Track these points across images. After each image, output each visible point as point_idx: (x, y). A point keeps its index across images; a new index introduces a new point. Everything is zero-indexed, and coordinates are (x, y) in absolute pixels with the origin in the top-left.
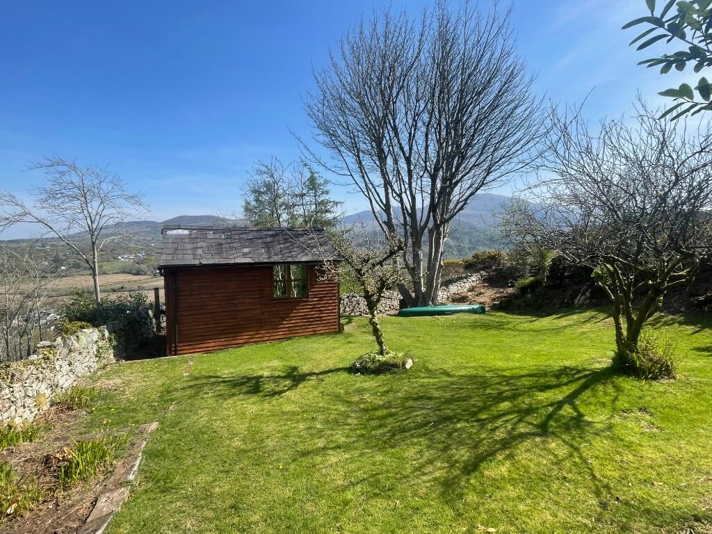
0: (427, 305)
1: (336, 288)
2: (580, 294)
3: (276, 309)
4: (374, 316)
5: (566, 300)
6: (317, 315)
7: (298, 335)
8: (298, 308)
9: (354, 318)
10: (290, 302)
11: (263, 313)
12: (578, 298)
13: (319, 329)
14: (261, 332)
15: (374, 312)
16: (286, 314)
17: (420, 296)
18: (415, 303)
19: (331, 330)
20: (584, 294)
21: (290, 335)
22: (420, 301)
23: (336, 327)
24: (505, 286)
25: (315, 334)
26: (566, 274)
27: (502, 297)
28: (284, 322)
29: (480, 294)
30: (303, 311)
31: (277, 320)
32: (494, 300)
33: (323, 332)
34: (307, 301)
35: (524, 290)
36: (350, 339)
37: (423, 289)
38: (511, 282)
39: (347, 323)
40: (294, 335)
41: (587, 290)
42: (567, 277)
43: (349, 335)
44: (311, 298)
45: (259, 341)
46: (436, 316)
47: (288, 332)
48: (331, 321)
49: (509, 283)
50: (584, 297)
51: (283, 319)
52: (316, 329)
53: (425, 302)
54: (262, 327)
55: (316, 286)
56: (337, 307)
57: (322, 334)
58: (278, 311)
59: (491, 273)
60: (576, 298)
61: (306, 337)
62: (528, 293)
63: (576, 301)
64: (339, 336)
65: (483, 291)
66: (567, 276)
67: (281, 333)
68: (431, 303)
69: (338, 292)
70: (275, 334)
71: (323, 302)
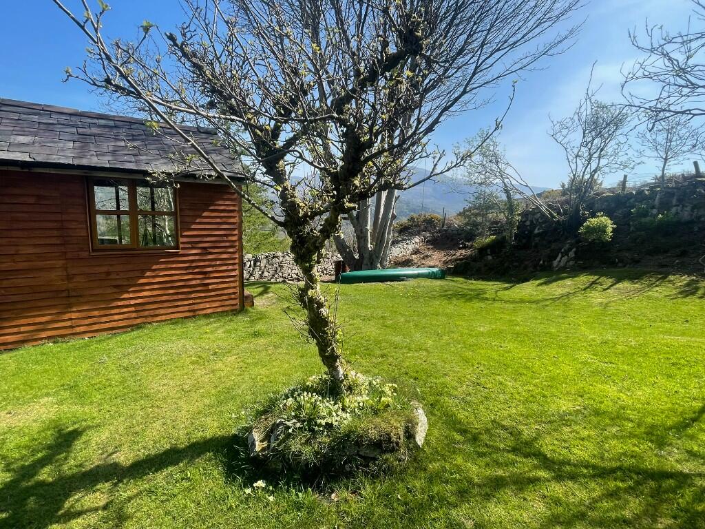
0: (375, 268)
1: (236, 232)
2: (560, 255)
3: (104, 269)
4: (311, 280)
5: (541, 262)
6: (198, 282)
7: (158, 319)
8: (154, 267)
9: (273, 286)
10: (138, 256)
11: (69, 278)
12: (558, 259)
13: (202, 306)
14: (67, 316)
15: (311, 267)
16: (128, 279)
17: (366, 256)
18: (357, 266)
19: (227, 308)
20: (566, 253)
21: (139, 321)
22: (365, 262)
23: (237, 301)
24: (455, 246)
25: (194, 315)
26: (536, 231)
27: (456, 260)
28: (126, 296)
29: (427, 256)
30: (167, 272)
31: (109, 291)
32: (446, 263)
33: (209, 311)
34: (177, 255)
35: (483, 250)
36: (260, 326)
37: (369, 246)
38: (462, 243)
39: (261, 294)
40: (150, 319)
41: (570, 250)
42: (539, 235)
43: (261, 316)
44: (183, 249)
45: (62, 336)
46: (388, 283)
47: (134, 315)
48: (226, 292)
49: (460, 244)
50: (566, 257)
51: (122, 289)
52: (196, 307)
53: (372, 264)
54: (70, 306)
55: (193, 227)
56: (237, 267)
57: (207, 316)
58: (108, 273)
59: (436, 235)
60: (555, 260)
61: (174, 322)
62: (488, 255)
63: (555, 263)
64: (240, 317)
65: (429, 253)
66: (538, 233)
67: (116, 317)
68: (379, 265)
69: (240, 239)
70: (104, 319)
71: (210, 257)
